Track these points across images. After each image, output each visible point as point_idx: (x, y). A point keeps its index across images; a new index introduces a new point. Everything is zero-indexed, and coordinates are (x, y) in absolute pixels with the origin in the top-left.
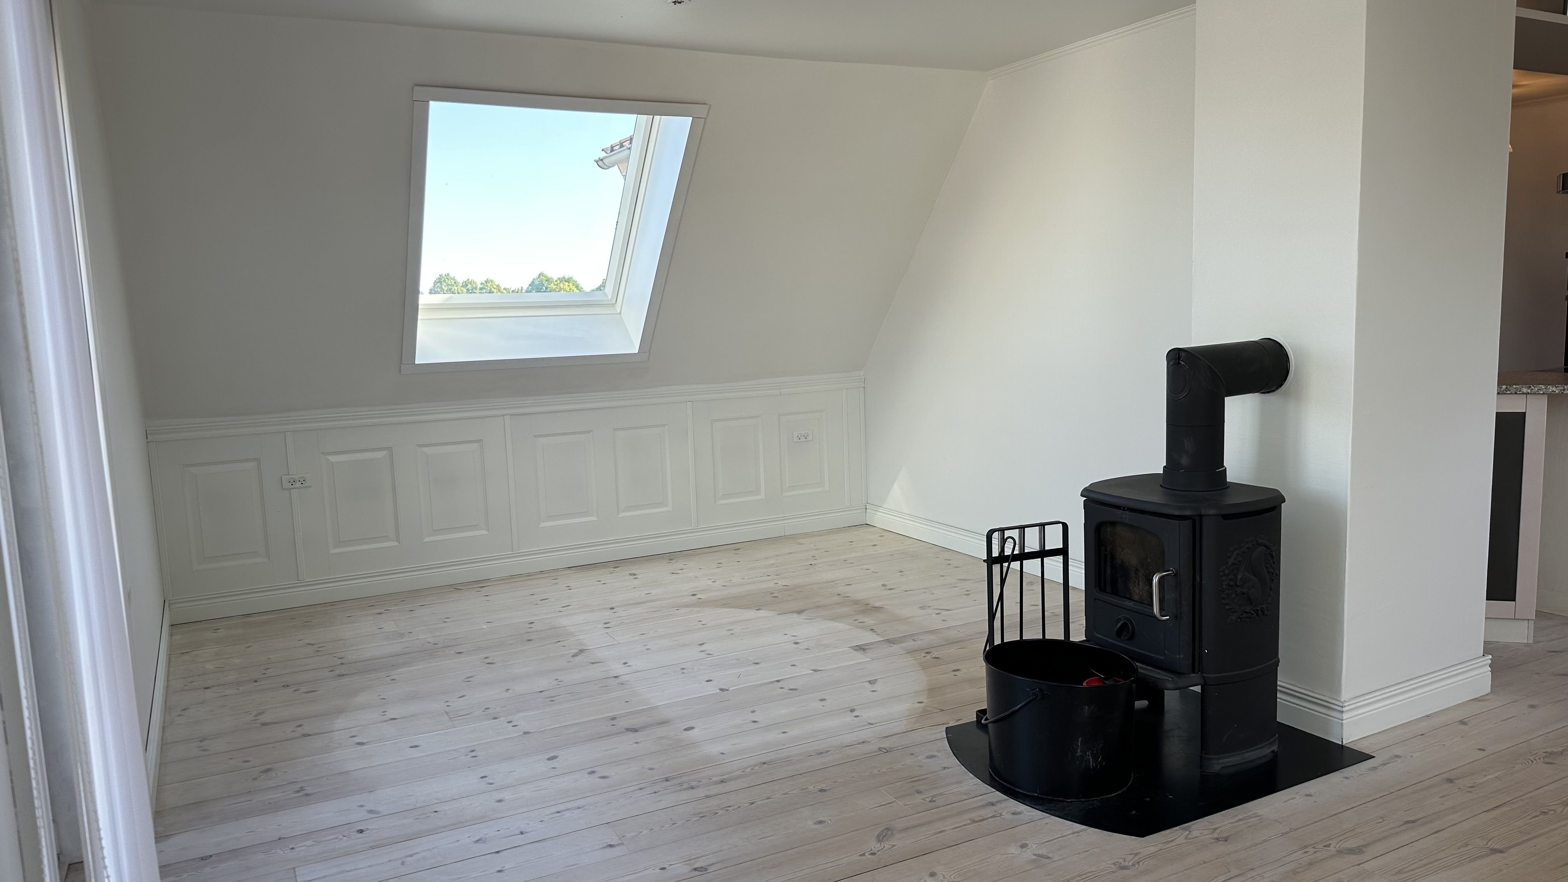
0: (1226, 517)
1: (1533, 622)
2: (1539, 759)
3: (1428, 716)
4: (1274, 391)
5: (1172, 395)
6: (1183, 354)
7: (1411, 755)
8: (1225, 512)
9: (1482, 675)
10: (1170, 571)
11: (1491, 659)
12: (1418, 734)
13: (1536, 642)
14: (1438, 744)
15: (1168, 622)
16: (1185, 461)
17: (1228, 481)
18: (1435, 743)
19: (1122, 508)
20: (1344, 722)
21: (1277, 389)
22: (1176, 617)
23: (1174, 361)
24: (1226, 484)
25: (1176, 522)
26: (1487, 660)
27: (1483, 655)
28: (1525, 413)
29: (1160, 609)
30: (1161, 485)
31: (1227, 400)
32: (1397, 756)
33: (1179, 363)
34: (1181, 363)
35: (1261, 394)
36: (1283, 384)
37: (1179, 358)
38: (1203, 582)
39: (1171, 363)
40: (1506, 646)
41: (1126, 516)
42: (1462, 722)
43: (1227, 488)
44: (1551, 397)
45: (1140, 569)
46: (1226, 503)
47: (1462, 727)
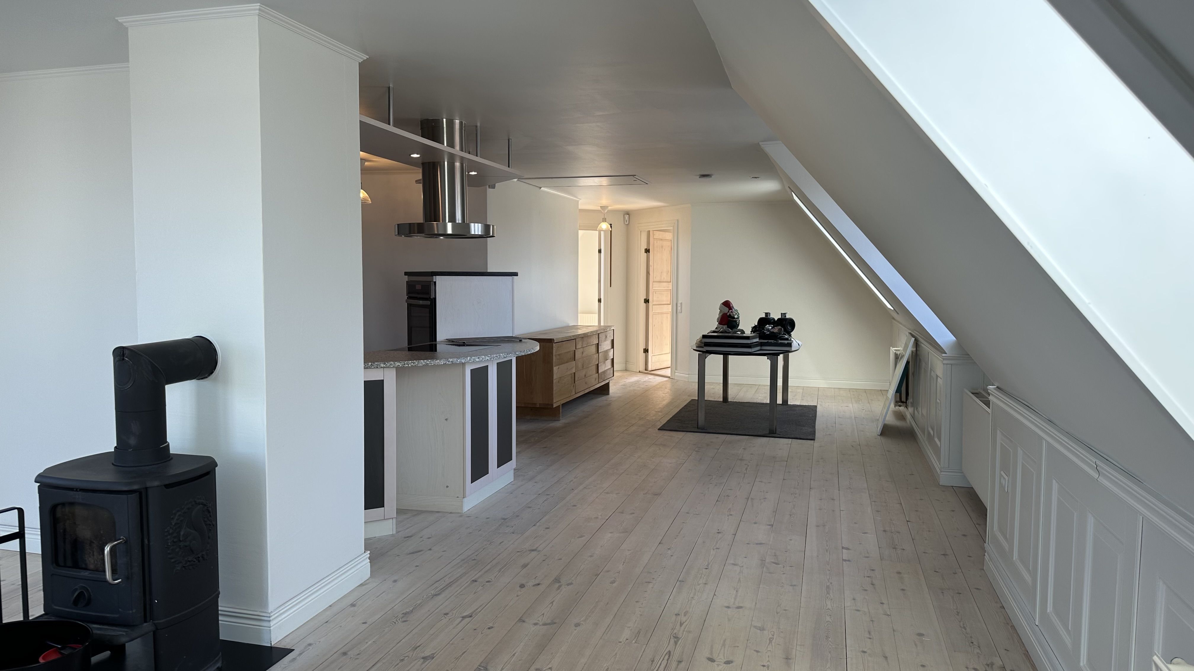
0: (167, 486)
1: (395, 519)
2: (399, 619)
3: (330, 606)
4: (207, 377)
5: (119, 386)
6: (126, 352)
7: (319, 640)
8: (167, 482)
9: (364, 567)
10: (120, 539)
11: (369, 554)
12: (324, 623)
13: (397, 532)
14: (337, 626)
15: (121, 583)
16: (133, 441)
17: (171, 453)
18: (335, 626)
19: (75, 490)
20: (271, 628)
21: (209, 375)
22: (128, 578)
23: (119, 357)
24: (170, 457)
25: (124, 497)
26: (367, 554)
27: (365, 552)
28: (383, 380)
29: (112, 573)
30: (113, 464)
31: (168, 387)
32: (310, 645)
33: (123, 359)
34: (125, 360)
35: (197, 380)
36: (213, 372)
37: (123, 355)
38: (151, 544)
39: (117, 359)
40: (380, 539)
41: (79, 497)
42: (353, 605)
43: (172, 459)
44: (398, 369)
45: (94, 541)
46: (171, 474)
47: (352, 608)
